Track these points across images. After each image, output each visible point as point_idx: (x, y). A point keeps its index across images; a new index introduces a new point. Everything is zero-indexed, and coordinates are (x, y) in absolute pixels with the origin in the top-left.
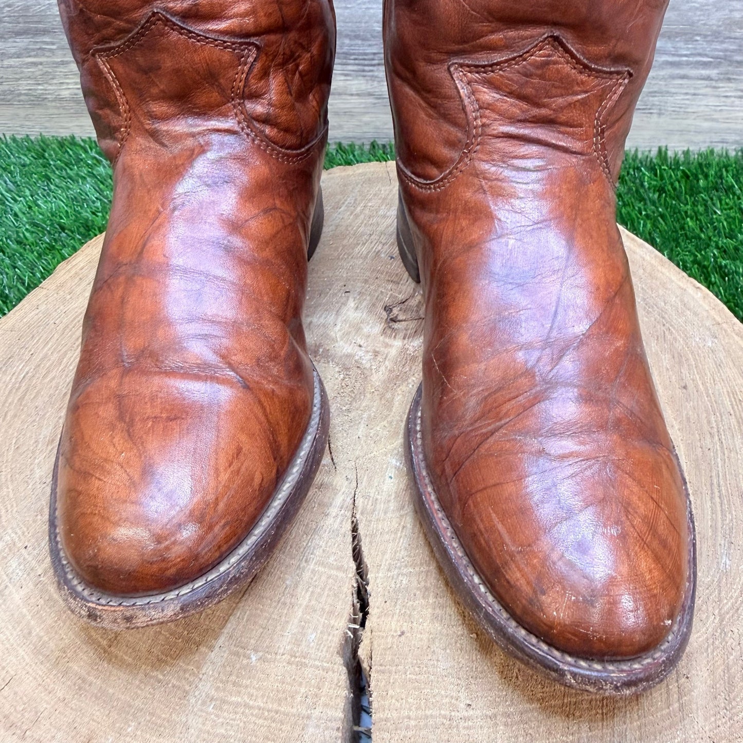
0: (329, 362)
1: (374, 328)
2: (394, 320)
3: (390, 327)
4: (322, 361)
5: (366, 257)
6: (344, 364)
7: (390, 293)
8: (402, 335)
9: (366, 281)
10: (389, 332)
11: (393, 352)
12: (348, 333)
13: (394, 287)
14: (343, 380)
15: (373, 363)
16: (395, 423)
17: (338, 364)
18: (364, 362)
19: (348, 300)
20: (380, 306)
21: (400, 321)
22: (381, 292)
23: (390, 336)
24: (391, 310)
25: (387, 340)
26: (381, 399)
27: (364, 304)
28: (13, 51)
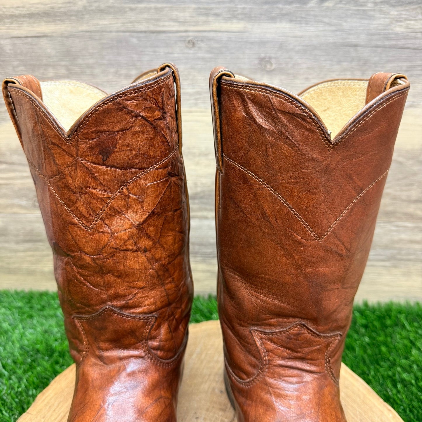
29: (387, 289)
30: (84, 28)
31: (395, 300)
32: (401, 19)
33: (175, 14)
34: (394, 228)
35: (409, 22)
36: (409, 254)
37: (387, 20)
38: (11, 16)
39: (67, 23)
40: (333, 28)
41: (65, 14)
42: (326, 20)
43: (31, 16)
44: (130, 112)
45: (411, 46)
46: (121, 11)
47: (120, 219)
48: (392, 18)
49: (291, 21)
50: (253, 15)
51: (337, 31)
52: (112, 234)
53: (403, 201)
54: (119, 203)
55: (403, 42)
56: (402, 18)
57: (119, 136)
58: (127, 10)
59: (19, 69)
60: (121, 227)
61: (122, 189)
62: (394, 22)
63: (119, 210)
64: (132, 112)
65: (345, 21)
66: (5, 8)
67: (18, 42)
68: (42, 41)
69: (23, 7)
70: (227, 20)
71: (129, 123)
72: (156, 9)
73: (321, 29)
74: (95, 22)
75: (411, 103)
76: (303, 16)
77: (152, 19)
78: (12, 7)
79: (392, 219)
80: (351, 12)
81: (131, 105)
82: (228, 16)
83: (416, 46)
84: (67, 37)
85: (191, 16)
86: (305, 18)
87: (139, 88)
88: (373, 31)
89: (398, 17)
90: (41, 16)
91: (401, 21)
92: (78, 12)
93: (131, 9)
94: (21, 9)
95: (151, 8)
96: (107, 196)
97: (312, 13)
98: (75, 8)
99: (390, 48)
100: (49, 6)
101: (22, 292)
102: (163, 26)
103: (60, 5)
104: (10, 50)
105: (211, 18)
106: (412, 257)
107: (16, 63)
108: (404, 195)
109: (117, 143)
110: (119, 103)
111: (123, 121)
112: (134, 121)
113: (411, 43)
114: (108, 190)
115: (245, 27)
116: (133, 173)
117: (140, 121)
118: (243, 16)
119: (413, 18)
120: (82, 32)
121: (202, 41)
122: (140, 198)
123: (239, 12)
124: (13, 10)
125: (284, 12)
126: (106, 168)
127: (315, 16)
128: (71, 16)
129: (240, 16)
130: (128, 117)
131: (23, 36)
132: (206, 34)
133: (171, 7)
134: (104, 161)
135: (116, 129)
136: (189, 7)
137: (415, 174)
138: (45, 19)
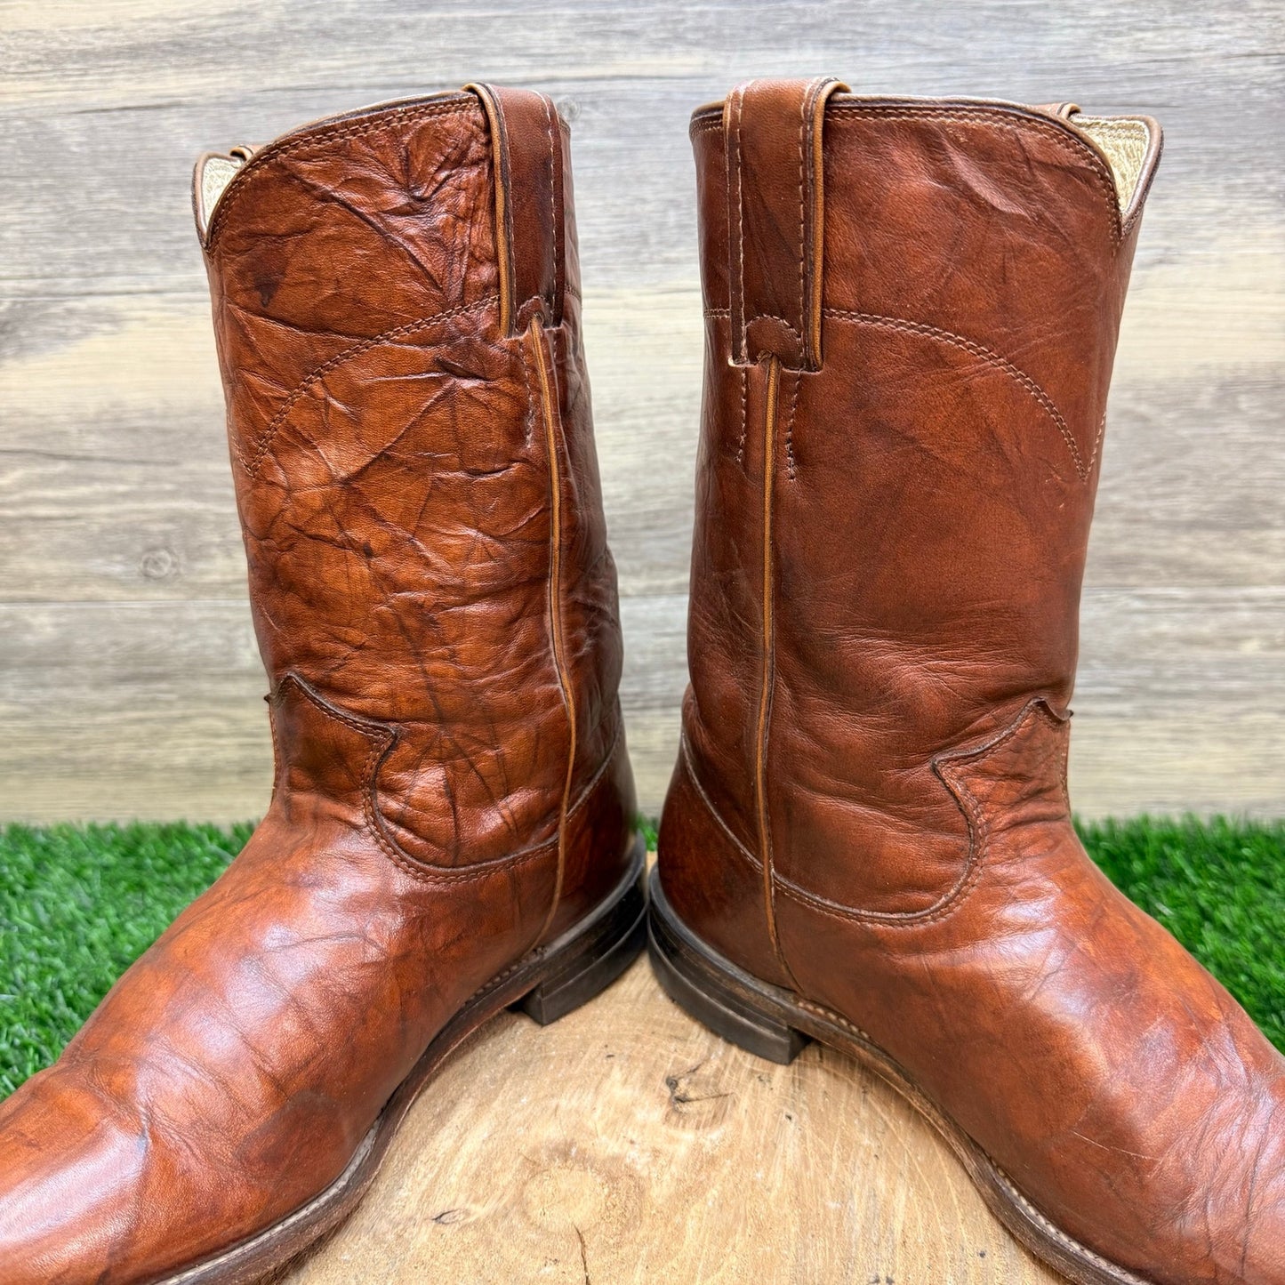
0: (585, 1169)
1: (652, 1112)
2: (682, 1100)
3: (676, 1110)
4: (576, 1167)
5: (637, 1000)
6: (609, 1172)
7: (673, 1056)
8: (693, 1122)
9: (637, 1038)
10: (674, 1118)
11: (682, 1151)
12: (614, 1123)
13: (680, 1046)
14: (609, 1195)
15: (653, 1169)
16: (689, 1262)
17: (599, 1173)
18: (639, 1167)
19: (612, 1068)
20: (659, 1078)
21: (690, 1100)
22: (661, 1056)
23: (677, 1125)
24: (676, 1084)
25: (672, 1132)
26: (666, 1225)
27: (637, 1074)
28: (112, 703)
29: (1130, 780)
30: (278, 81)
31: (1156, 814)
32: (1120, 28)
33: (519, 36)
34: (1138, 605)
35: (1140, 35)
36: (1185, 677)
37: (1080, 31)
38: (84, 55)
39: (233, 66)
40: (941, 59)
41: (228, 43)
42: (921, 38)
43: (135, 52)
44: (309, 189)
45: (1149, 98)
46: (377, 33)
47: (308, 457)
48: (1095, 26)
49: (828, 43)
50: (727, 32)
51: (950, 65)
52: (289, 491)
53: (1159, 525)
54: (306, 416)
55: (1128, 88)
56: (1123, 24)
57: (290, 247)
58: (393, 27)
59: (106, 196)
60: (307, 478)
61: (310, 382)
62: (1100, 37)
63: (305, 434)
64: (314, 187)
65: (971, 39)
66: (68, 32)
67: (101, 122)
68: (167, 119)
69: (115, 29)
70: (658, 46)
71: (310, 214)
72: (470, 22)
73: (908, 61)
74: (308, 63)
75: (1161, 251)
76: (860, 29)
77: (459, 51)
78: (87, 31)
79: (1132, 580)
80: (985, 13)
81: (311, 172)
82: (662, 35)
83: (1163, 99)
84: (232, 105)
85: (561, 40)
86: (863, 33)
87: (325, 131)
88: (1047, 61)
89: (1110, 22)
90: (163, 51)
91: (1119, 34)
92: (261, 37)
93: (404, 26)
94: (109, 34)
95: (455, 21)
96: (277, 395)
97: (883, 20)
98: (254, 28)
99: (1094, 105)
100: (183, 23)
101: (113, 827)
102: (490, 68)
103: (214, 22)
104: (80, 144)
105: (616, 45)
106: (1194, 686)
107: (95, 181)
108: (1158, 509)
109: (287, 263)
110: (282, 167)
111: (295, 210)
112: (322, 210)
113: (1150, 92)
114: (279, 378)
115: (706, 64)
116: (334, 342)
117: (337, 213)
118: (700, 35)
119: (1152, 25)
120: (274, 90)
121: (594, 104)
122: (352, 413)
123: (690, 23)
124: (88, 38)
125: (807, 20)
126: (272, 325)
127: (890, 27)
128: (244, 48)
129: (690, 36)
130: (305, 200)
131: (115, 106)
132: (602, 86)
133: (510, 17)
134: (264, 306)
135: (282, 229)
136: (555, 15)
137: (1185, 449)
138: (173, 60)
